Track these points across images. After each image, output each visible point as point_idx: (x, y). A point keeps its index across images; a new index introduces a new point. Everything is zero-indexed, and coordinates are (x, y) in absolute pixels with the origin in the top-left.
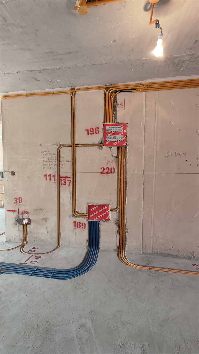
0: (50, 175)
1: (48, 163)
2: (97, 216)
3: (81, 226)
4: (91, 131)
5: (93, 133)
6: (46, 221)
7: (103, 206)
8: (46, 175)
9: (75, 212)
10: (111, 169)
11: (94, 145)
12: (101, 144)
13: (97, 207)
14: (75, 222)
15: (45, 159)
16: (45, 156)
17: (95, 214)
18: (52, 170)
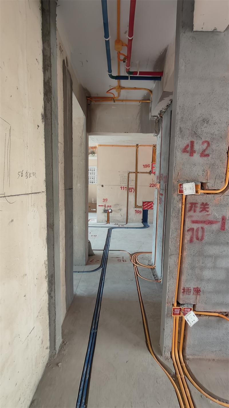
0: (124, 187)
1: (123, 181)
2: (147, 207)
3: (139, 212)
4: (146, 166)
6: (121, 210)
7: (150, 202)
8: (121, 187)
9: (136, 206)
10: (155, 184)
11: (147, 173)
12: (150, 173)
13: (147, 203)
14: (136, 210)
15: (121, 179)
16: (121, 177)
17: (146, 206)
18: (125, 184)
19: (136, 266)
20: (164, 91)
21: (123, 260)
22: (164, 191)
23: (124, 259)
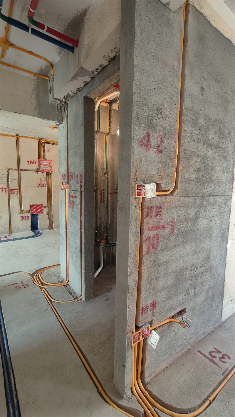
0: (2, 188)
2: (36, 211)
4: (31, 162)
5: (32, 164)
7: (39, 205)
9: (21, 211)
10: (44, 184)
11: (32, 170)
12: (37, 171)
13: (36, 206)
14: (22, 216)
17: (34, 210)
18: (3, 185)
19: (44, 289)
20: (82, 66)
21: (23, 286)
22: (79, 193)
23: (25, 283)
